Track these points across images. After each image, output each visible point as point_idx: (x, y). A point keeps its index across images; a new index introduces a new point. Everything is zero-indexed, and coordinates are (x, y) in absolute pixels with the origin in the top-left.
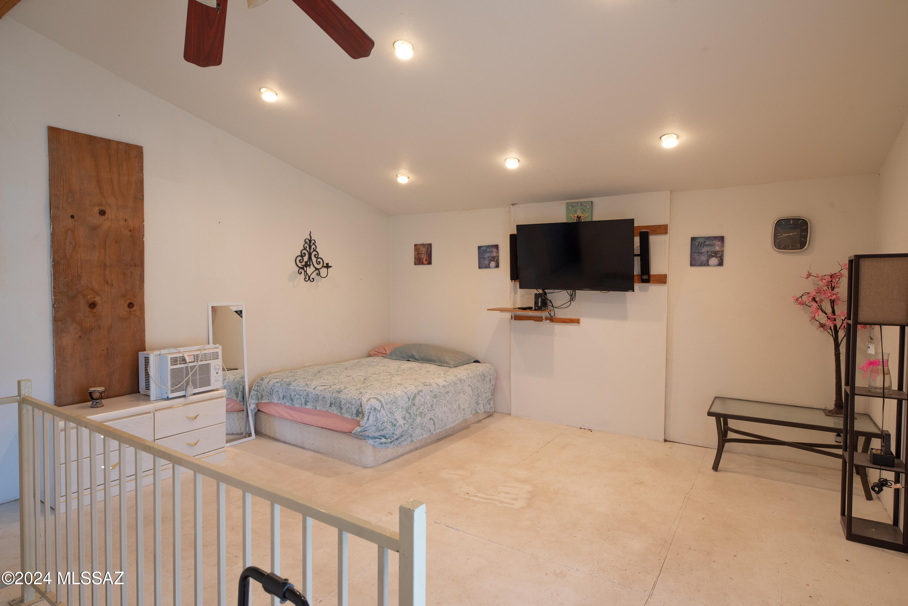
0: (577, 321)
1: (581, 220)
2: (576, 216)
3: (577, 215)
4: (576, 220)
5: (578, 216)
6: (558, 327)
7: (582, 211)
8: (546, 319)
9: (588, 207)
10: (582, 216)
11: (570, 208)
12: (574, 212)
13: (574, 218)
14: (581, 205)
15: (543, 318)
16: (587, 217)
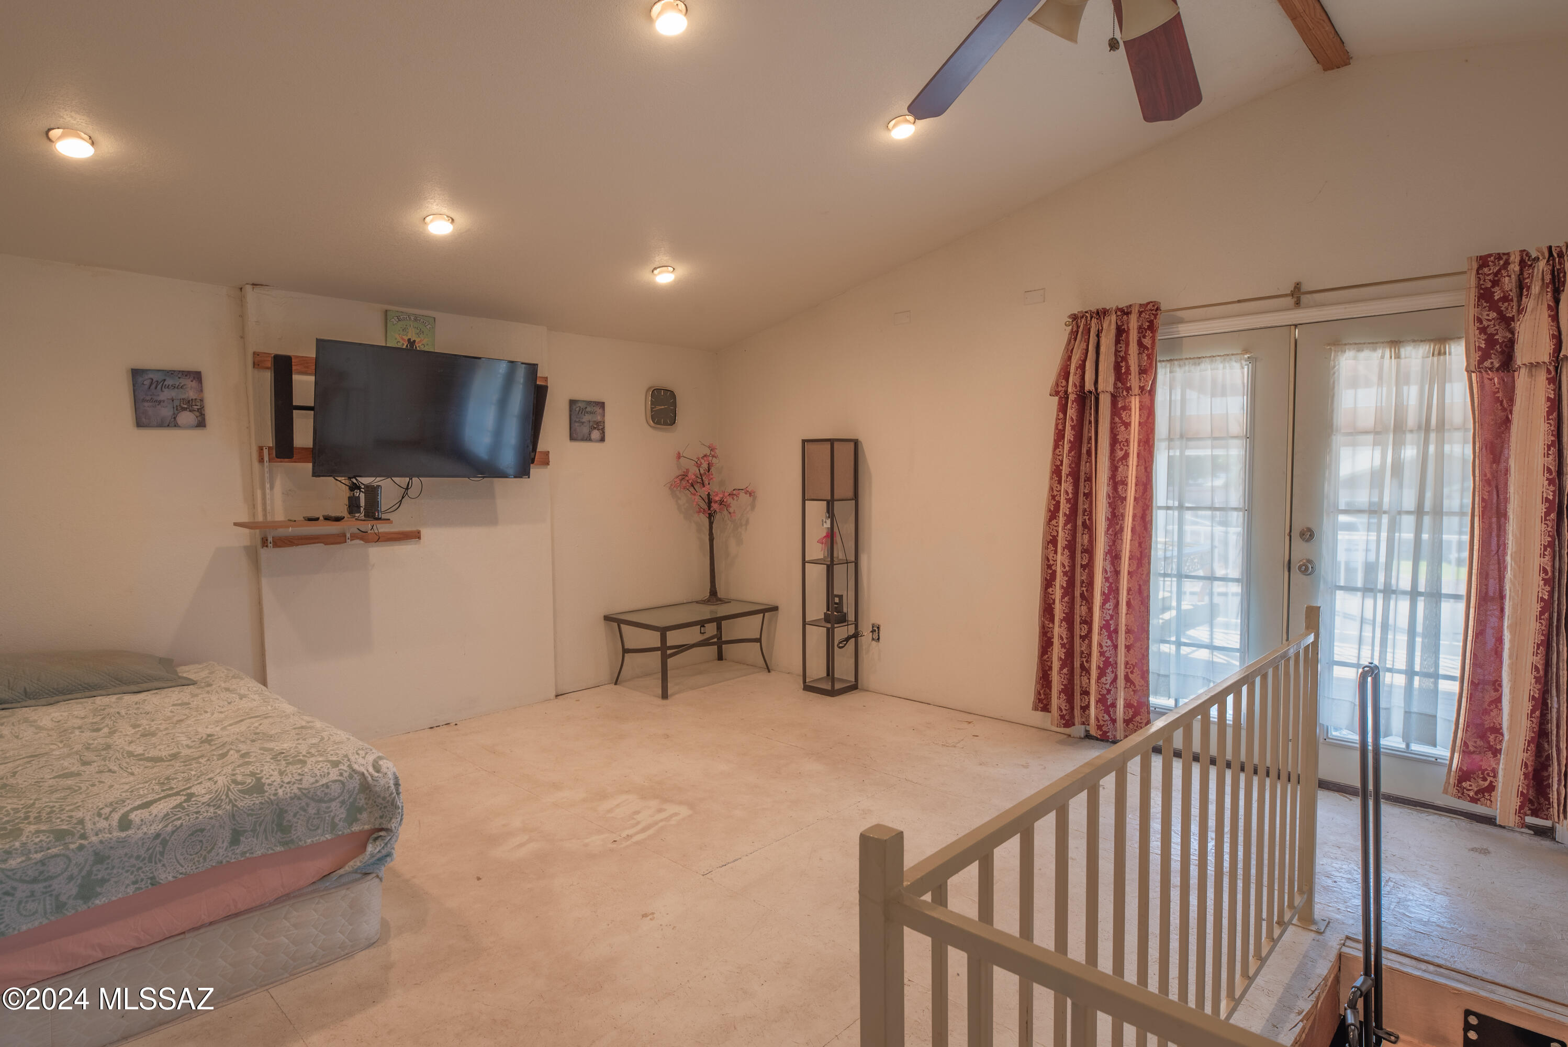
0: (416, 536)
1: (416, 347)
2: (406, 338)
3: (408, 338)
4: (407, 346)
5: (409, 340)
6: (376, 552)
7: (418, 331)
8: (354, 537)
9: (428, 327)
10: (417, 340)
11: (395, 322)
12: (401, 330)
13: (402, 342)
14: (416, 320)
15: (345, 536)
16: (427, 344)
